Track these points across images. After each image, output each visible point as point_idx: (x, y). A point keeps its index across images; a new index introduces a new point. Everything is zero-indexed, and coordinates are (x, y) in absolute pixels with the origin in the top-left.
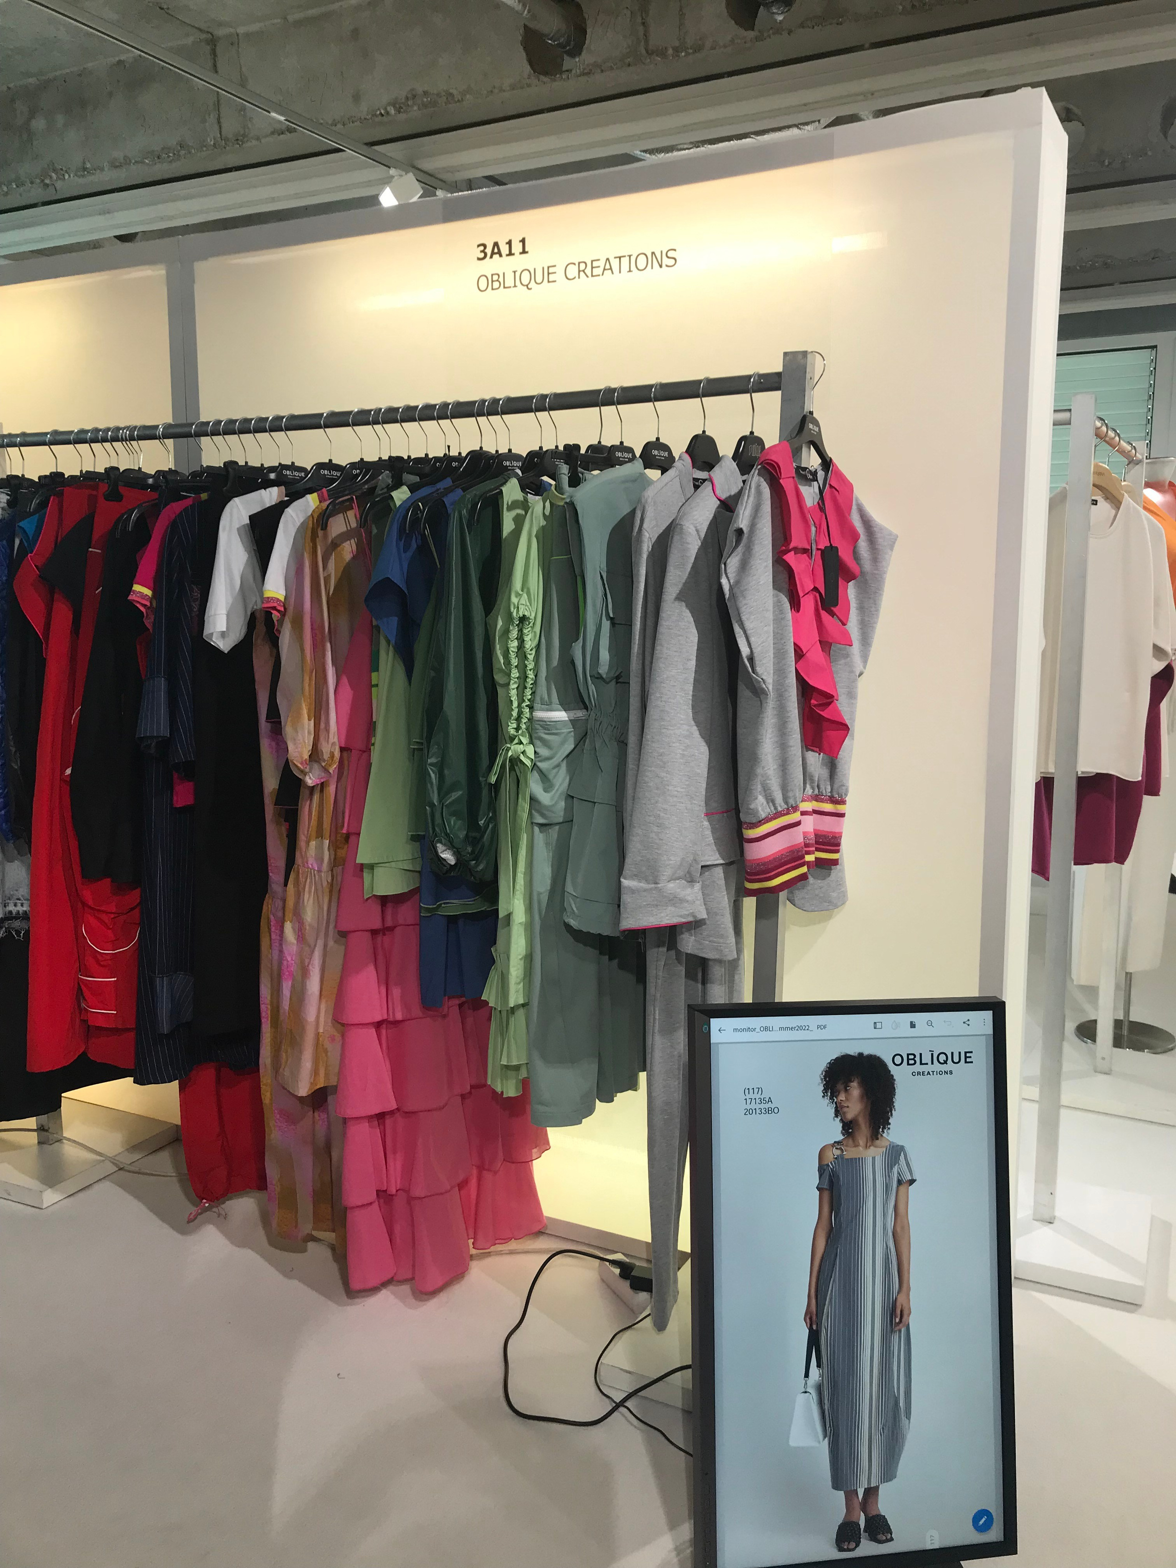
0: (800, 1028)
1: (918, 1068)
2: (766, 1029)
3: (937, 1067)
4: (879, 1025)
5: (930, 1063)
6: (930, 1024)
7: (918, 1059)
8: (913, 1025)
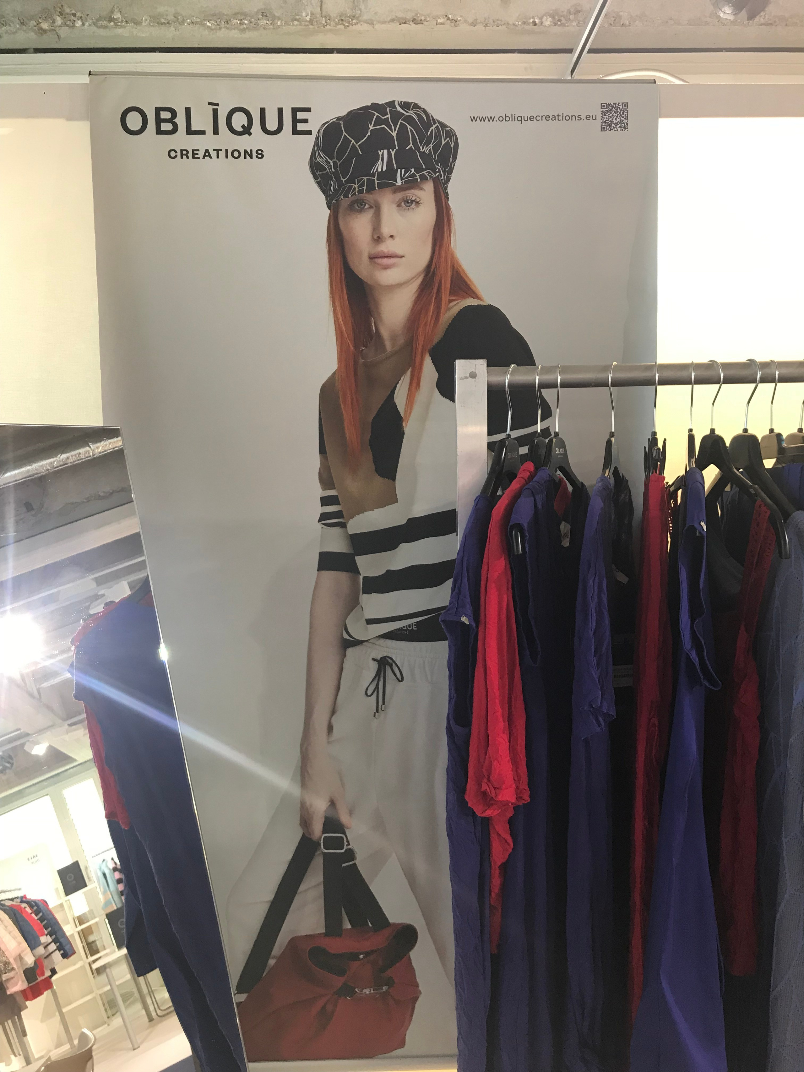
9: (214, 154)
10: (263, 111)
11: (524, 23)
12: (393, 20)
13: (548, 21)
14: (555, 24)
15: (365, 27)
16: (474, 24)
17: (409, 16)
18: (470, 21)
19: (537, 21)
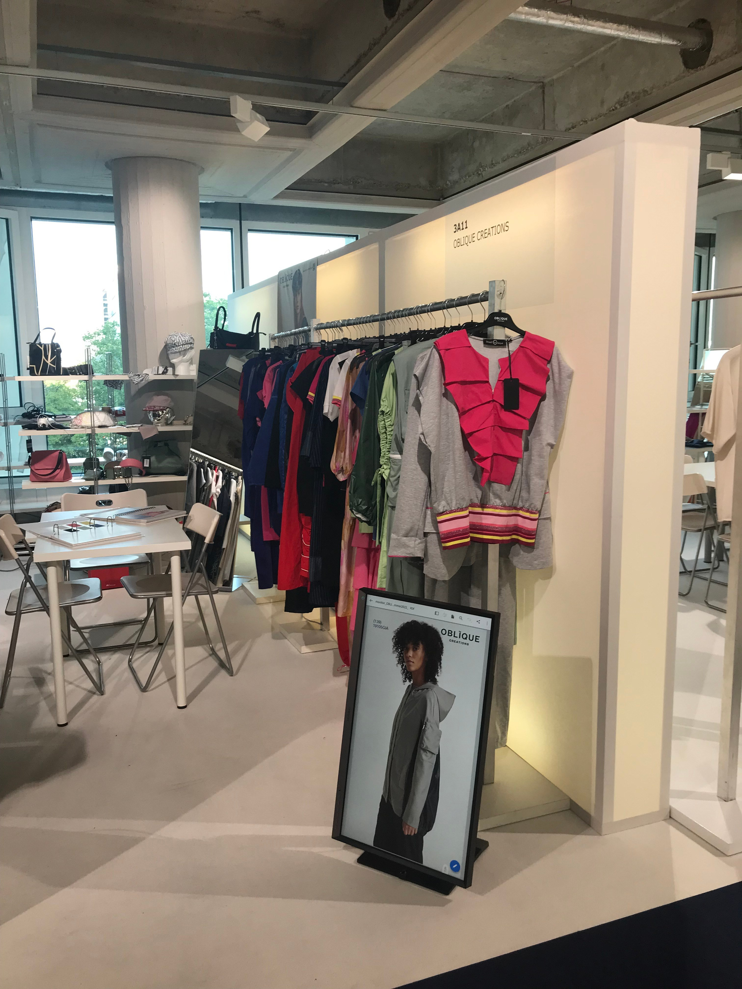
0: (403, 607)
1: (452, 638)
2: (389, 604)
3: (461, 640)
4: (437, 613)
5: (458, 637)
6: (461, 618)
7: (453, 633)
8: (453, 617)
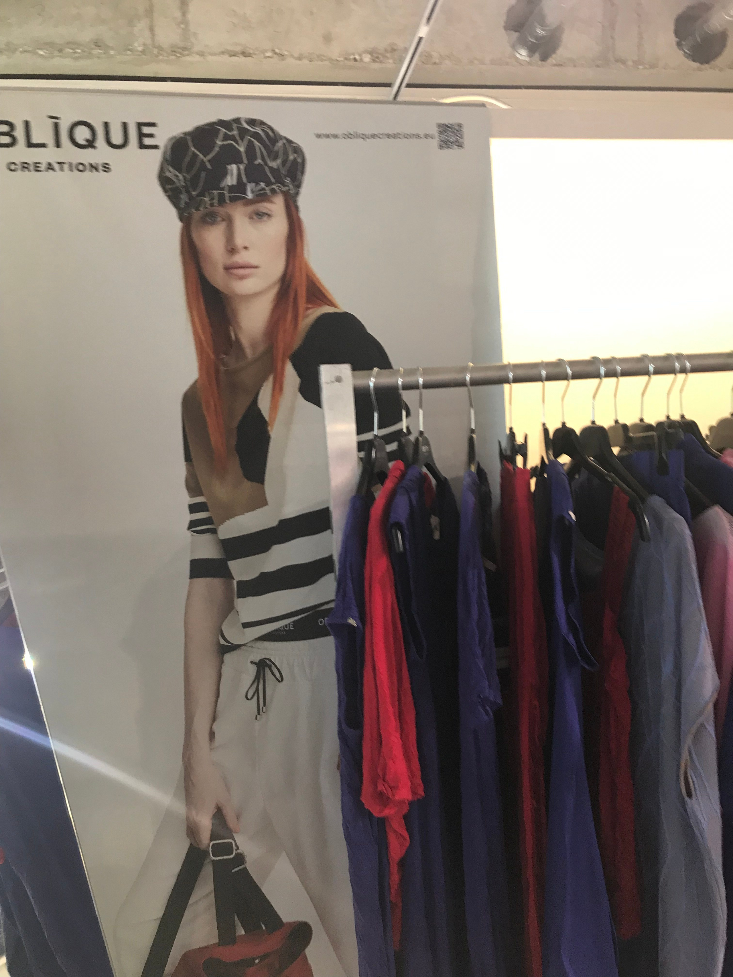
9: (56, 167)
10: (106, 125)
11: (346, 59)
12: (223, 53)
13: (367, 58)
14: (374, 61)
15: (197, 58)
16: (300, 58)
17: (238, 49)
18: (296, 55)
19: (357, 57)
